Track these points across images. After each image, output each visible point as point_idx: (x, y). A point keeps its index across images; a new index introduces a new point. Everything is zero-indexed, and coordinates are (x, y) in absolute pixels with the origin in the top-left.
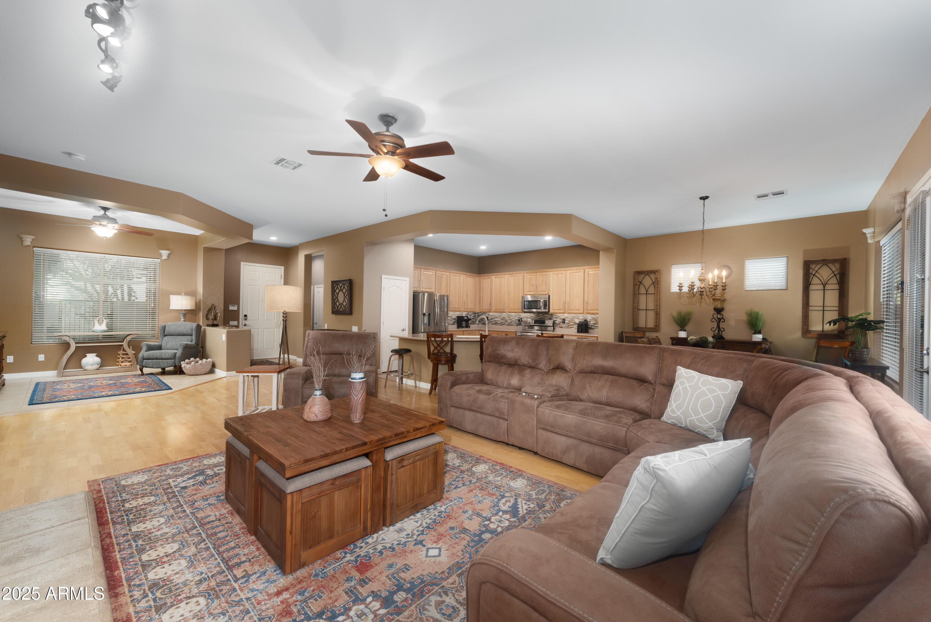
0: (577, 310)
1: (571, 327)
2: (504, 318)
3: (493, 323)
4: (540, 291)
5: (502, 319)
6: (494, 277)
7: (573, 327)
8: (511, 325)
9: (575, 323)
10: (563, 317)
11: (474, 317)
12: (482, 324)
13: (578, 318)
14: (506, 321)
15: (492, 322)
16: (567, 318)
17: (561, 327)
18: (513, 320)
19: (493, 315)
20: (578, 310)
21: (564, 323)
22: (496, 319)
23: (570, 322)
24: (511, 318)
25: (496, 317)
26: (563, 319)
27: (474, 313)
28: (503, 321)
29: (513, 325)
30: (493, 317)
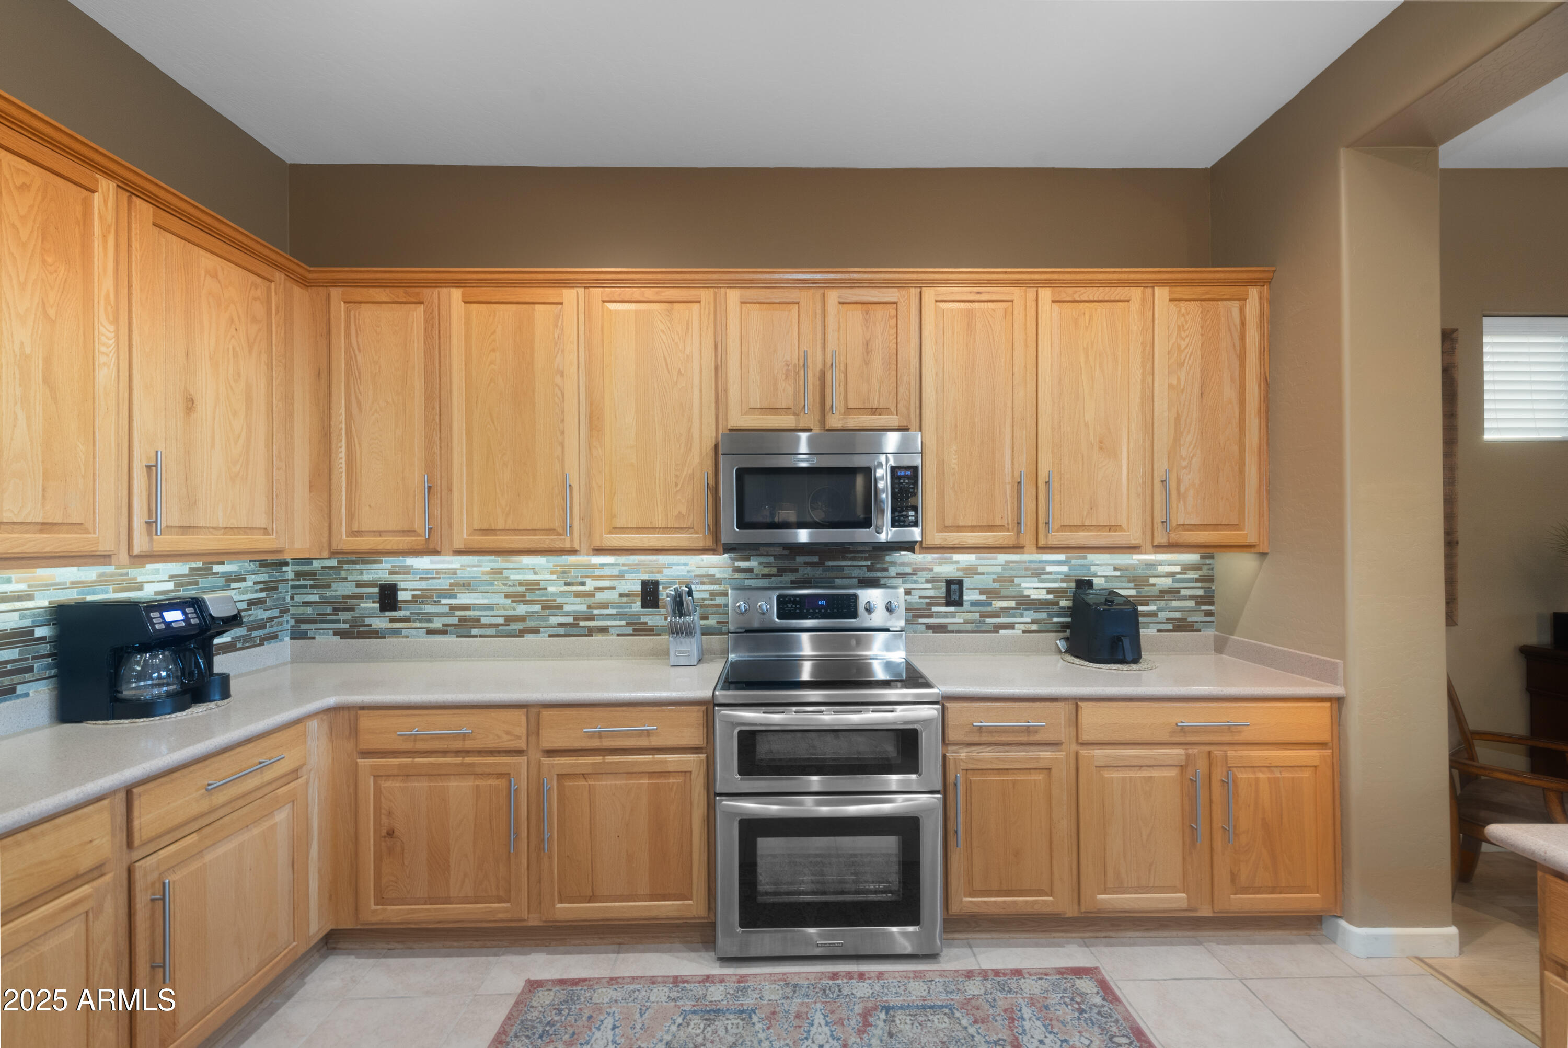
0: (1099, 527)
1: (997, 628)
2: (534, 586)
3: (437, 624)
4: (848, 410)
5: (518, 598)
6: (456, 294)
7: (1011, 626)
8: (590, 632)
9: (1025, 603)
10: (947, 568)
11: (269, 587)
12: (343, 634)
13: (1038, 573)
14: (551, 607)
15: (429, 618)
16: (972, 571)
17: (941, 628)
18: (600, 597)
19: (438, 574)
20: (1110, 528)
21: (959, 603)
22: (464, 599)
23: (992, 594)
24: (590, 585)
25: (467, 586)
26: (949, 583)
27: (263, 564)
28: (522, 609)
29: (604, 630)
30: (444, 583)
